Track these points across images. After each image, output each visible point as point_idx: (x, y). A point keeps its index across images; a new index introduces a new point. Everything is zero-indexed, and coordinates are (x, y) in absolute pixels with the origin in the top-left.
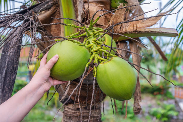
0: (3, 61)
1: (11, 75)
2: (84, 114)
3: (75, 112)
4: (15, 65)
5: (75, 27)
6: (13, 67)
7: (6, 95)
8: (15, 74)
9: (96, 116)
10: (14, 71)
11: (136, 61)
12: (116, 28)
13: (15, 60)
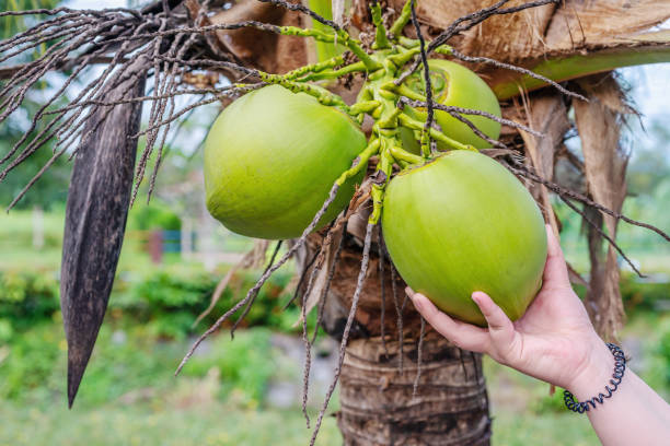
0: (80, 182)
1: (102, 232)
2: (407, 377)
3: (373, 371)
4: (117, 194)
5: (319, 37)
6: (112, 204)
7: (86, 307)
8: (120, 229)
9: (459, 385)
10: (115, 219)
11: (601, 169)
12: (507, 40)
13: (116, 178)
